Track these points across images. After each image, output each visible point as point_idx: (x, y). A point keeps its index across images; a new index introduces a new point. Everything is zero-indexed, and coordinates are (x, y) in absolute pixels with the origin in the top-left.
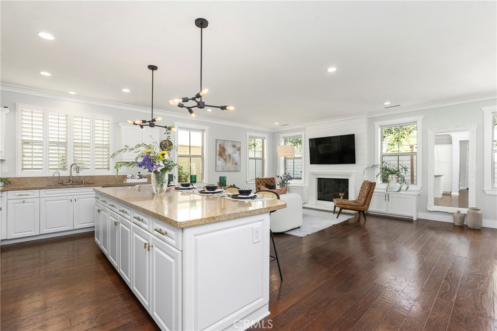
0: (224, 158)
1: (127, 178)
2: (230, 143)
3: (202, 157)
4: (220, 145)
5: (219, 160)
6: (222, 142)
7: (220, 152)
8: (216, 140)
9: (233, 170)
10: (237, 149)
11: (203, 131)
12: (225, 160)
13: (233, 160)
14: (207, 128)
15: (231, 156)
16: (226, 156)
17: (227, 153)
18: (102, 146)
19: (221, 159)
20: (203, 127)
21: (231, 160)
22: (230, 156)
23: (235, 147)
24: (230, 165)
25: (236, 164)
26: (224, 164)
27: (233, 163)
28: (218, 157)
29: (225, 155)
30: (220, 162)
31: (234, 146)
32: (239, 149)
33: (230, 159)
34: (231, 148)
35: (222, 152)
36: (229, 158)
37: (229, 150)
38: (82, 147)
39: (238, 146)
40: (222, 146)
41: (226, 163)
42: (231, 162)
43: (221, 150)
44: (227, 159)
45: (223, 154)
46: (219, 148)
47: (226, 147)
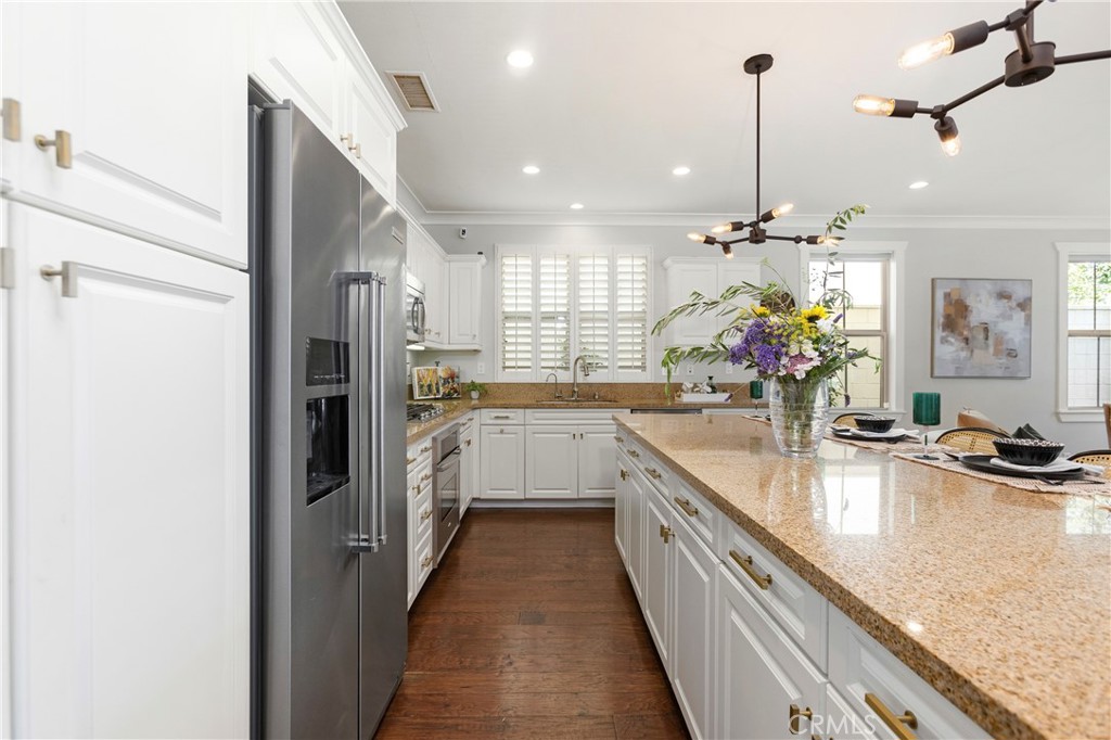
0: (961, 334)
1: (682, 391)
2: (989, 285)
3: (883, 333)
4: (947, 296)
5: (944, 341)
6: (957, 285)
7: (947, 317)
8: (933, 280)
9: (999, 373)
10: (1014, 304)
11: (887, 257)
12: (967, 340)
13: (999, 341)
14: (899, 247)
15: (991, 327)
16: (971, 329)
17: (975, 319)
18: (630, 315)
19: (952, 340)
20: (885, 246)
21: (991, 341)
22: (986, 330)
23: (1009, 298)
24: (985, 357)
25: (1012, 354)
26: (963, 354)
27: (997, 353)
28: (939, 333)
29: (968, 326)
30: (950, 350)
31: (1003, 296)
32: (1024, 305)
33: (987, 339)
34: (992, 301)
35: (955, 316)
36: (981, 336)
37: (983, 309)
38: (593, 320)
39: (1019, 293)
40: (954, 297)
41: (972, 351)
42: (991, 350)
43: (952, 311)
44: (974, 337)
45: (961, 322)
46: (945, 306)
47: (970, 301)
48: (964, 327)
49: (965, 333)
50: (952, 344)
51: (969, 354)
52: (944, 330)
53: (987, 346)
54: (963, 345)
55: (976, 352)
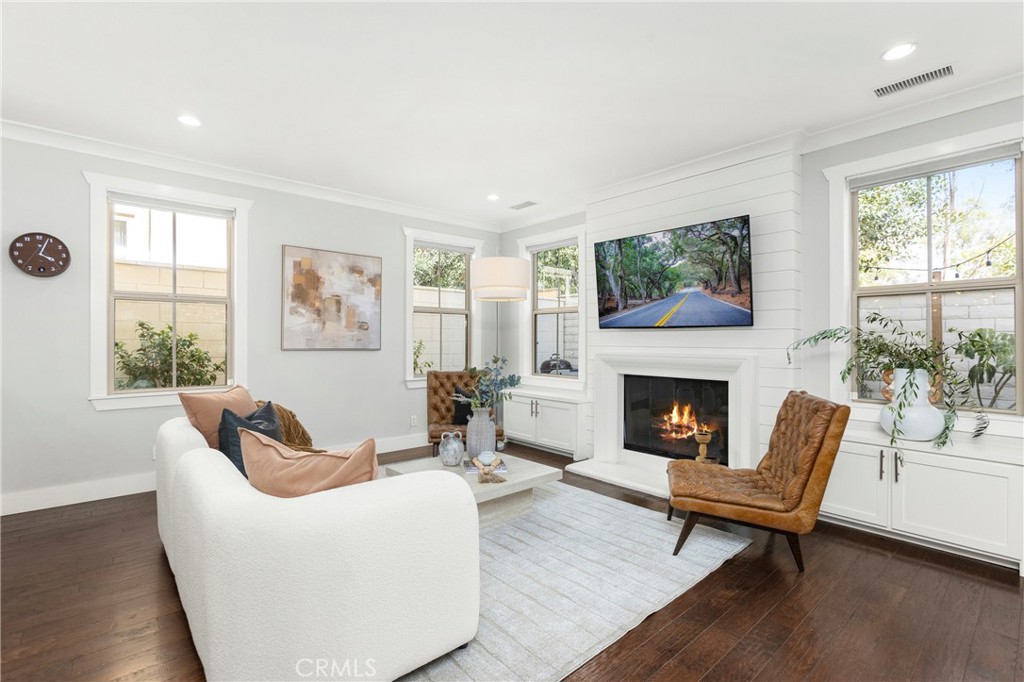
0: (312, 305)
2: (341, 259)
3: (228, 305)
4: (297, 265)
5: (293, 311)
6: (308, 254)
7: (297, 287)
8: (283, 247)
9: (352, 345)
10: (365, 279)
11: (230, 214)
12: (318, 312)
13: (352, 311)
14: (243, 207)
15: (344, 300)
16: (323, 301)
17: (327, 291)
19: (303, 311)
20: (228, 202)
21: (343, 314)
22: (338, 303)
23: (361, 272)
24: (336, 329)
25: (363, 326)
26: (315, 326)
27: (348, 326)
28: (289, 303)
29: (320, 298)
30: (301, 321)
31: (355, 270)
32: (375, 281)
33: (339, 311)
34: (345, 275)
35: (306, 288)
36: (334, 308)
37: (335, 281)
39: (371, 269)
40: (305, 266)
41: (324, 323)
42: (344, 323)
43: (302, 280)
44: (326, 309)
45: (312, 293)
46: (295, 275)
47: (322, 273)
48: (316, 298)
49: (317, 304)
50: (302, 315)
51: (321, 326)
52: (293, 300)
53: (339, 319)
54: (315, 316)
55: (328, 323)
